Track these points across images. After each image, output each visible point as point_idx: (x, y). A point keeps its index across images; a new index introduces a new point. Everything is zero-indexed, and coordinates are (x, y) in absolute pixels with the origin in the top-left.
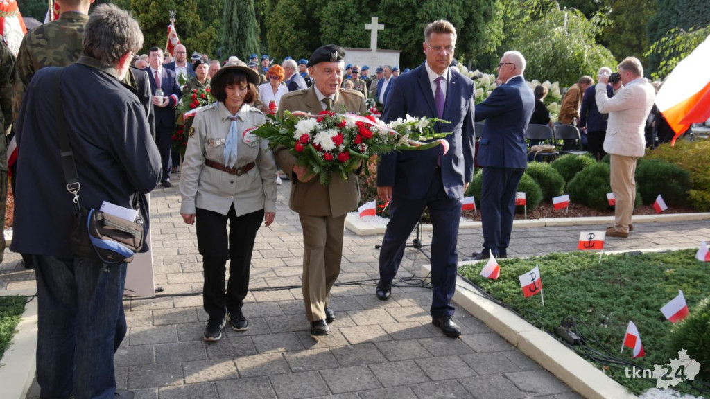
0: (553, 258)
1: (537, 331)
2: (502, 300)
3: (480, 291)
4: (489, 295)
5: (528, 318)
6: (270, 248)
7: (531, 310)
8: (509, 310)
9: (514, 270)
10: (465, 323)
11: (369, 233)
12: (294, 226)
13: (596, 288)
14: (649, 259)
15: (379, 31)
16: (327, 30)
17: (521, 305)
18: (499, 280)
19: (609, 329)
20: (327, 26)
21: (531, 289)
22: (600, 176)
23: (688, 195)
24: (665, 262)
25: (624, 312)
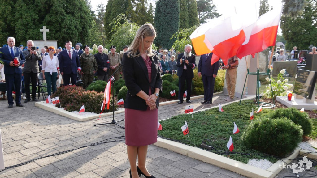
0: (175, 118)
1: (193, 148)
2: (170, 138)
5: (186, 143)
6: (44, 134)
7: (186, 140)
8: (176, 141)
9: (166, 125)
10: (160, 151)
11: (85, 120)
13: (200, 127)
14: (204, 114)
15: (47, 32)
16: (19, 32)
17: (180, 138)
18: (163, 130)
19: (219, 141)
20: (19, 30)
21: (186, 131)
22: (166, 85)
23: (194, 89)
24: (211, 114)
25: (217, 134)
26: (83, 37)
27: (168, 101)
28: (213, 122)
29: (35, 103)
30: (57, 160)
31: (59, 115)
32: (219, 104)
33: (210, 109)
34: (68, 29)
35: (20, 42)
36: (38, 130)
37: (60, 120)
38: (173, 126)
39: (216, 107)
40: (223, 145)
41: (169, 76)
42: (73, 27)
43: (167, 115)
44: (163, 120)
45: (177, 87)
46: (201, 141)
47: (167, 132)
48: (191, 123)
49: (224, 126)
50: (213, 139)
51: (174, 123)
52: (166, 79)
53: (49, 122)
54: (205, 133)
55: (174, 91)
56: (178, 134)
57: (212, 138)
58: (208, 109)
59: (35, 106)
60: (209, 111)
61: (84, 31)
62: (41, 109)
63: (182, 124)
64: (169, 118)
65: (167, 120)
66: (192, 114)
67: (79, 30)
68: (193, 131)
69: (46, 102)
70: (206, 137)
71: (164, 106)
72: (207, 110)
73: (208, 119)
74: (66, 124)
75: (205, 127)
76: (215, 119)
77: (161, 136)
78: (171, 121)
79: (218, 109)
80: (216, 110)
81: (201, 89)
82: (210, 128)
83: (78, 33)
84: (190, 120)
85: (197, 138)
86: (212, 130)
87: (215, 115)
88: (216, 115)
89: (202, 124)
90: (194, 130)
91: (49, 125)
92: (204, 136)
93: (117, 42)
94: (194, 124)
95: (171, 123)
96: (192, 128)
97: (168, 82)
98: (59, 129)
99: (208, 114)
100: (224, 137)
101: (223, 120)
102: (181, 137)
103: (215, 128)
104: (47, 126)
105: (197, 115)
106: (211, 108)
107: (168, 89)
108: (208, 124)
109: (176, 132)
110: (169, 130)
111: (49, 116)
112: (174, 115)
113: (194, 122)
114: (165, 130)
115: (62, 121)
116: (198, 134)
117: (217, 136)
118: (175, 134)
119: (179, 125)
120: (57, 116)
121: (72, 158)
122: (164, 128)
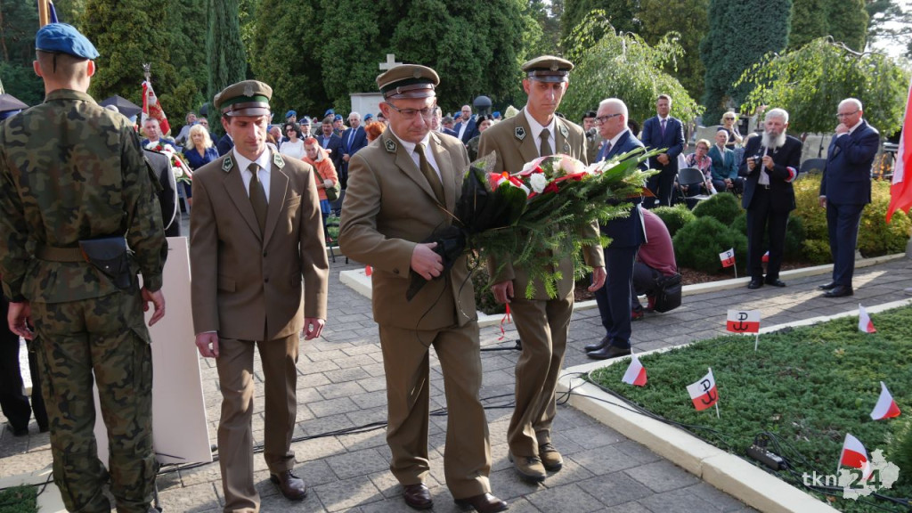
0: (699, 347)
1: (722, 454)
2: (662, 414)
3: (630, 404)
4: (642, 408)
5: (706, 437)
6: (335, 367)
7: (708, 426)
8: (677, 427)
9: (662, 370)
10: (624, 450)
12: (353, 330)
13: (769, 385)
14: (805, 336)
16: (331, 73)
17: (690, 419)
18: (649, 388)
19: (812, 443)
20: (331, 68)
21: (709, 398)
22: (707, 233)
23: (803, 246)
24: (826, 339)
25: (817, 415)
26: (497, 76)
27: (709, 280)
28: (820, 372)
29: (341, 275)
30: (339, 448)
33: (831, 321)
34: (455, 57)
35: (333, 100)
36: (323, 356)
39: (853, 313)
40: (823, 457)
41: (726, 198)
42: (468, 53)
43: (687, 331)
45: (741, 237)
46: (755, 435)
47: (657, 394)
49: (852, 388)
50: (797, 431)
53: (358, 332)
54: (778, 407)
55: (731, 251)
56: (689, 404)
57: (793, 429)
58: (827, 319)
59: (340, 283)
61: (500, 62)
62: (353, 290)
64: (679, 347)
65: (674, 352)
66: (754, 338)
67: (486, 58)
69: (365, 273)
70: (775, 422)
72: (819, 324)
73: (806, 357)
75: (785, 388)
76: (831, 358)
77: (638, 404)
78: (684, 357)
79: (858, 322)
80: (851, 326)
83: (481, 69)
84: (744, 358)
85: (745, 423)
86: (806, 398)
87: (835, 343)
88: (842, 342)
89: (781, 375)
90: (745, 396)
91: (355, 343)
92: (770, 418)
93: (579, 96)
94: (753, 373)
99: (816, 340)
100: (838, 429)
101: (859, 364)
102: (695, 414)
103: (818, 395)
104: (349, 344)
105: (779, 339)
106: (836, 317)
107: (711, 246)
108: (799, 377)
110: (666, 387)
111: (363, 314)
113: (755, 364)
114: (655, 384)
117: (811, 423)
118: (680, 403)
121: (378, 446)
122: (654, 380)
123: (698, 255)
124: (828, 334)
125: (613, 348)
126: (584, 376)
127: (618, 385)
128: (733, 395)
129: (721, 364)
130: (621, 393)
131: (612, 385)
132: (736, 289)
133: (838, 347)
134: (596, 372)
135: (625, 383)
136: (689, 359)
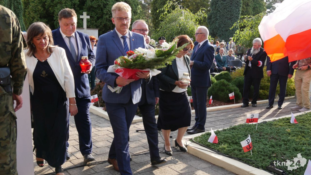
0: (234, 128)
2: (228, 154)
3: (213, 151)
4: (219, 152)
5: (249, 163)
7: (249, 159)
8: (235, 159)
9: (223, 137)
10: (214, 170)
13: (267, 143)
14: (272, 125)
15: (87, 19)
18: (219, 144)
21: (249, 147)
22: (223, 86)
24: (281, 126)
25: (290, 154)
27: (224, 105)
28: (284, 138)
31: (97, 115)
32: (292, 114)
33: (279, 119)
37: (98, 121)
38: (232, 139)
39: (287, 116)
41: (226, 74)
43: (223, 123)
44: (220, 130)
45: (236, 88)
46: (268, 162)
47: (224, 146)
48: (255, 136)
49: (299, 144)
51: (233, 135)
52: (223, 78)
54: (274, 151)
55: (233, 93)
56: (238, 150)
58: (277, 119)
60: (278, 121)
63: (244, 137)
64: (226, 128)
65: (224, 130)
66: (256, 125)
68: (257, 147)
70: (274, 157)
71: (220, 112)
72: (275, 120)
73: (277, 132)
74: (104, 127)
75: (273, 144)
76: (286, 133)
77: (216, 150)
78: (230, 132)
79: (290, 119)
80: (288, 121)
81: (267, 92)
82: (280, 145)
84: (254, 132)
85: (263, 157)
86: (283, 147)
87: (285, 127)
88: (287, 127)
89: (270, 139)
90: (259, 146)
92: (272, 155)
94: (259, 138)
95: (230, 135)
96: (257, 143)
97: (226, 82)
98: (96, 133)
99: (277, 126)
101: (297, 135)
102: (241, 154)
103: (287, 146)
105: (263, 126)
106: (281, 118)
107: (225, 91)
108: (277, 139)
109: (235, 147)
110: (226, 144)
112: (233, 125)
113: (258, 135)
114: (222, 143)
115: (100, 123)
116: (265, 152)
117: (289, 157)
118: (234, 150)
119: (239, 138)
120: (95, 117)
122: (221, 141)
123: (221, 95)
124: (281, 124)
125: (198, 129)
126: (191, 140)
127: (207, 143)
128: (254, 146)
129: (244, 135)
130: (208, 146)
131: (204, 143)
132: (235, 108)
133: (286, 128)
134: (196, 138)
135: (209, 142)
136: (232, 133)
